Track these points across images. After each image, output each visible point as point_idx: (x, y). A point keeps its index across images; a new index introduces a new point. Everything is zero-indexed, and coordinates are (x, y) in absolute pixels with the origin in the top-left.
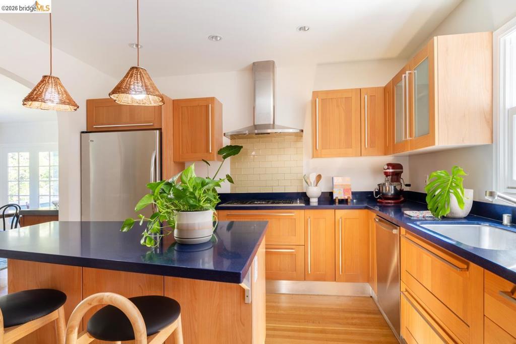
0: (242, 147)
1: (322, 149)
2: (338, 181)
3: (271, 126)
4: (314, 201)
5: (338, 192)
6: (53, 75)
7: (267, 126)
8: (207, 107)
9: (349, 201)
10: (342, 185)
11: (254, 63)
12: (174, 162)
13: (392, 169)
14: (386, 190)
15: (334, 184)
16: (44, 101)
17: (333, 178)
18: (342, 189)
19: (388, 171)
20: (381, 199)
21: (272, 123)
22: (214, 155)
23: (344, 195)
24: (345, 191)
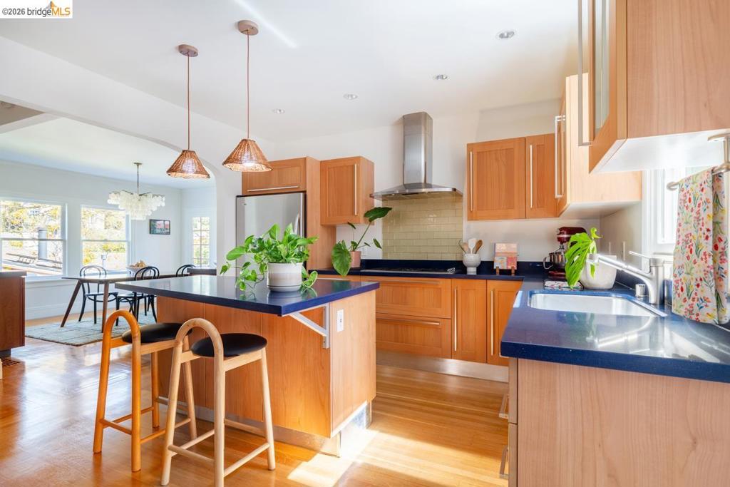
0: (390, 209)
1: (478, 210)
2: (501, 247)
3: (423, 186)
4: (472, 271)
5: (500, 260)
6: (190, 149)
7: (419, 185)
8: (353, 166)
9: (513, 271)
10: (506, 253)
11: (404, 117)
12: (322, 225)
13: (567, 234)
14: (558, 260)
15: (496, 251)
16: (182, 172)
17: (495, 245)
18: (505, 258)
19: (561, 236)
20: (554, 271)
21: (423, 181)
22: (359, 219)
23: (508, 265)
24: (509, 260)
